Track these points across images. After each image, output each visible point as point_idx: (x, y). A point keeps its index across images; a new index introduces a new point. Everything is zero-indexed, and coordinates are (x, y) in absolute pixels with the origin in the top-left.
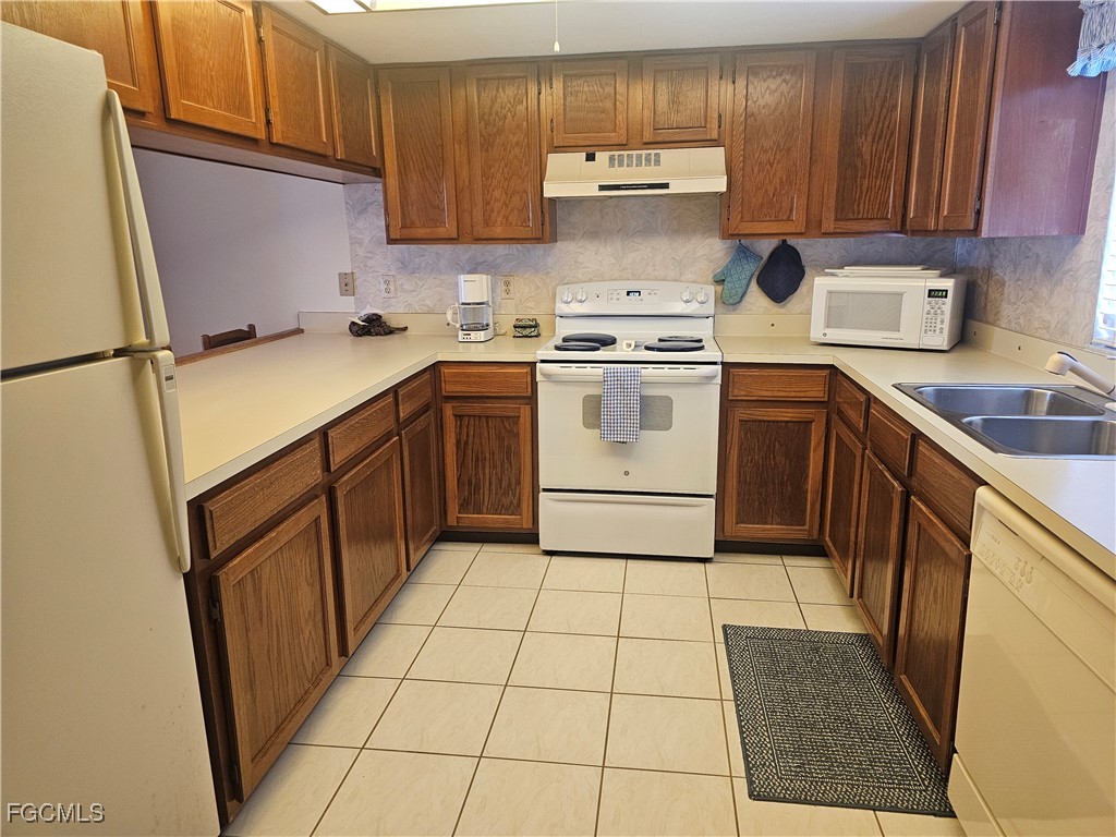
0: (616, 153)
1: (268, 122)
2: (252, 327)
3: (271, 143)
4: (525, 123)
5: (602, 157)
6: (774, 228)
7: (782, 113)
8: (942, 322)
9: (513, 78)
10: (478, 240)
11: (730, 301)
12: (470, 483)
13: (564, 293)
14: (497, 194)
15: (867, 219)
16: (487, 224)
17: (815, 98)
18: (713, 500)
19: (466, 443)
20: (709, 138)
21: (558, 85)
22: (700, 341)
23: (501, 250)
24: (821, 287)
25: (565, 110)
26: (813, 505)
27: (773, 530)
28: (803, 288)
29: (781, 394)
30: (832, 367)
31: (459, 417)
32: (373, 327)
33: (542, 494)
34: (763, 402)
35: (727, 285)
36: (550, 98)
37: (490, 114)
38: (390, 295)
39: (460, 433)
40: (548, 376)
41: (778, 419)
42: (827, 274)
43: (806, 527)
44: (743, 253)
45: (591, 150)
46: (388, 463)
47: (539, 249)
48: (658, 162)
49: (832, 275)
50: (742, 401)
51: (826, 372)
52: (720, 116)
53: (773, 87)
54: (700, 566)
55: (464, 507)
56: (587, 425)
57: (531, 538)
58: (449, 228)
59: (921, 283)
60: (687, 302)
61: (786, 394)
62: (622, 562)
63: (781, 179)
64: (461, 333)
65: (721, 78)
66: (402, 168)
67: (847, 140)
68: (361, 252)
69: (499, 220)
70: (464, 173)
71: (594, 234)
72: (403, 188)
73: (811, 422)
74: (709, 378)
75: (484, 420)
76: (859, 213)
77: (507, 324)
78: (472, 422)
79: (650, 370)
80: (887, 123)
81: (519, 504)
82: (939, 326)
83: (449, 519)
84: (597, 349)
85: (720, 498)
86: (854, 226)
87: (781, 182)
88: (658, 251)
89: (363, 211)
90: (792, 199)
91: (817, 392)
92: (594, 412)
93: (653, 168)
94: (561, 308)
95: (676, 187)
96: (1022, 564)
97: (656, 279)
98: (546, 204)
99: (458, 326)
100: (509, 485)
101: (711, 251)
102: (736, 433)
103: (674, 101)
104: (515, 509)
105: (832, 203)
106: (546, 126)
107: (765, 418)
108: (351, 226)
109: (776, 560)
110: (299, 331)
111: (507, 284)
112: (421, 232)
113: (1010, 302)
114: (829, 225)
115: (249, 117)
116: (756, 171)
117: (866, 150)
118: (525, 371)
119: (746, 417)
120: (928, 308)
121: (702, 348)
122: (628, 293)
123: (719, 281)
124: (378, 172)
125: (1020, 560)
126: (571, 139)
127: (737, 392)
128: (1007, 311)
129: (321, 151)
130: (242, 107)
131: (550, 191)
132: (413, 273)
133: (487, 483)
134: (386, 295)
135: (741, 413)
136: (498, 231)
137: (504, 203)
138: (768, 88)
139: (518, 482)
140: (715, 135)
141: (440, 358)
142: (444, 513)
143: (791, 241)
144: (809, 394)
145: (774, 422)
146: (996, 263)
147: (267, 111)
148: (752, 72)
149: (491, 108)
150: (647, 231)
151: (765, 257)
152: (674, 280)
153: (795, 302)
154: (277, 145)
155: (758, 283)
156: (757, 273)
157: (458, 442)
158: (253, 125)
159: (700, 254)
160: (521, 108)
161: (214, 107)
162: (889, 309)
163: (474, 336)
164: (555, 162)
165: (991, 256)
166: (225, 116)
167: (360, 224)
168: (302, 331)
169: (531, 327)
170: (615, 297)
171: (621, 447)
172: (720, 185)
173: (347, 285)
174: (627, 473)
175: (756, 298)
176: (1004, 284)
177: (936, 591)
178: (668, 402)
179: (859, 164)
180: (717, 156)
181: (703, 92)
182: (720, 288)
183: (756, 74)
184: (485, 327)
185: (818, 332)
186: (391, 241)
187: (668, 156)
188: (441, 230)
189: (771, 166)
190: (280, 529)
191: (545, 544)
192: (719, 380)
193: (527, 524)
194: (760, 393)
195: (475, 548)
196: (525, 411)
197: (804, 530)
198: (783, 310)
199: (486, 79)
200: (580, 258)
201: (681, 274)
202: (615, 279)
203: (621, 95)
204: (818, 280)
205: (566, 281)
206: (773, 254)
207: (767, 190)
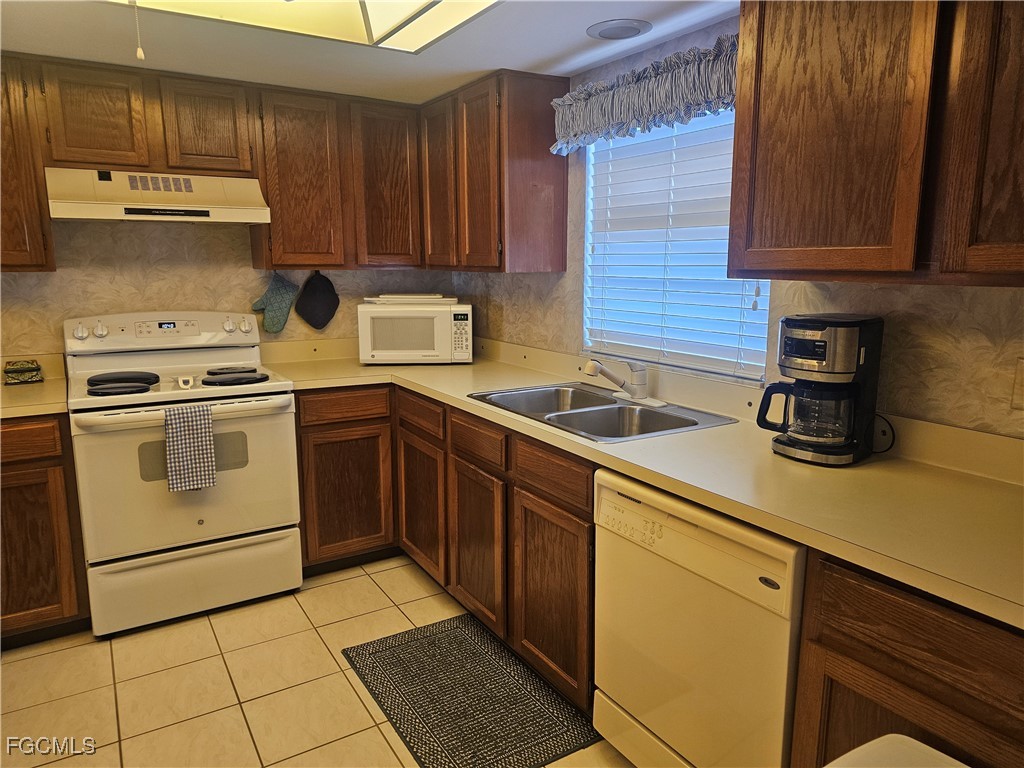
0: (138, 175)
5: (119, 177)
6: (315, 259)
7: (311, 154)
8: (467, 340)
11: (271, 330)
13: (75, 328)
17: (338, 144)
18: (297, 529)
20: (242, 169)
21: (52, 90)
24: (364, 314)
25: (64, 119)
26: (386, 511)
27: (355, 544)
28: (339, 315)
29: (350, 414)
30: (391, 385)
33: (91, 571)
34: (334, 425)
35: (269, 314)
36: (41, 103)
40: (88, 428)
41: (349, 438)
42: (364, 302)
43: (383, 533)
44: (279, 282)
45: (104, 168)
48: (189, 188)
49: (371, 302)
50: (315, 425)
51: (385, 390)
52: (251, 148)
53: (300, 128)
54: (290, 599)
56: (146, 476)
57: (80, 625)
59: (447, 308)
60: (231, 331)
61: (354, 414)
62: (203, 622)
63: (317, 213)
65: (248, 112)
67: (371, 185)
71: (107, 260)
73: (378, 437)
74: (283, 408)
76: (387, 249)
79: (217, 407)
80: (400, 174)
81: (55, 590)
82: (465, 343)
84: (146, 390)
85: (304, 525)
86: (382, 260)
87: (317, 217)
88: (188, 279)
90: (329, 233)
91: (380, 408)
92: (156, 461)
93: (183, 194)
94: (73, 345)
95: (217, 216)
96: (650, 525)
97: (190, 309)
101: (245, 280)
102: (311, 458)
103: (200, 127)
104: (50, 597)
105: (363, 238)
106: (39, 135)
107: (338, 439)
109: (358, 571)
113: (510, 321)
114: (364, 259)
116: (293, 204)
117: (386, 193)
118: (53, 424)
119: (320, 441)
120: (455, 329)
121: (267, 379)
122: (160, 325)
123: (259, 310)
125: (647, 522)
127: (307, 419)
128: (507, 329)
131: (60, 210)
135: (316, 438)
138: (295, 127)
140: (248, 167)
143: (323, 272)
144: (374, 411)
145: (345, 441)
146: (492, 292)
148: (278, 111)
150: (173, 258)
151: (301, 285)
152: (209, 310)
153: (334, 328)
155: (297, 310)
156: (295, 302)
159: (234, 283)
162: (423, 331)
164: (56, 177)
165: (487, 286)
169: (30, 370)
170: (145, 329)
171: (195, 495)
172: (264, 216)
174: (201, 522)
175: (296, 326)
176: (501, 308)
177: (552, 562)
178: (243, 436)
179: (382, 206)
180: (254, 186)
181: (231, 124)
182: (260, 317)
183: (282, 114)
185: (365, 356)
187: (200, 182)
189: (307, 201)
191: (99, 629)
192: (293, 409)
193: (68, 610)
194: (331, 416)
196: (57, 473)
197: (382, 537)
198: (322, 336)
200: (91, 288)
201: (216, 304)
202: (138, 311)
203: (138, 113)
204: (361, 308)
205: (72, 314)
206: (308, 283)
207: (304, 224)
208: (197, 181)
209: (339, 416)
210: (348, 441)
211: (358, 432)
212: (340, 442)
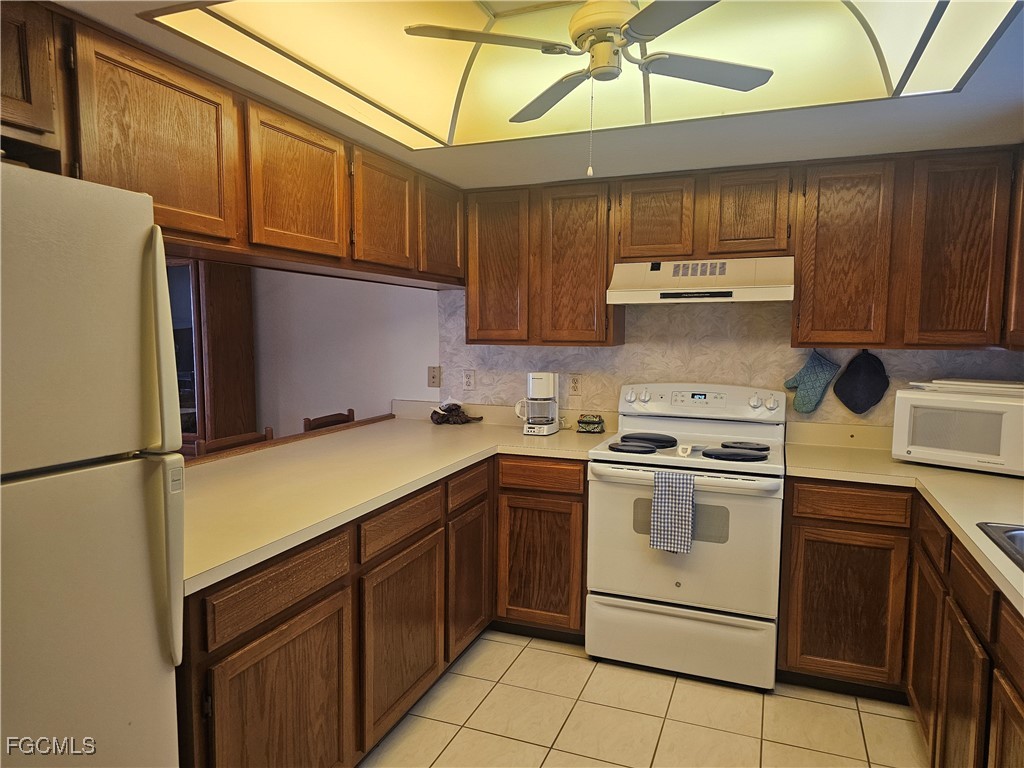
0: (681, 263)
1: (352, 242)
2: (351, 412)
3: (353, 260)
4: (594, 237)
5: (667, 267)
6: (848, 337)
7: (857, 223)
9: (586, 197)
10: (545, 342)
11: (803, 407)
12: (521, 576)
13: (628, 392)
14: (565, 301)
15: (957, 330)
16: (554, 327)
17: (894, 208)
18: (773, 626)
19: (519, 535)
20: (777, 248)
21: (627, 202)
22: (767, 449)
23: (571, 350)
24: (904, 399)
25: (632, 224)
26: (894, 643)
27: (845, 668)
28: (886, 400)
29: (854, 515)
30: (914, 490)
31: (513, 509)
32: (452, 416)
33: (588, 596)
34: (833, 523)
35: (801, 392)
36: (619, 214)
37: (563, 230)
38: (470, 388)
39: (514, 525)
40: (599, 476)
41: (851, 542)
42: (913, 388)
43: (886, 669)
44: (818, 359)
45: (657, 260)
46: (430, 554)
47: (607, 351)
48: (723, 272)
49: (918, 388)
50: (810, 518)
51: (906, 496)
52: (789, 227)
53: (848, 198)
54: (758, 698)
55: (515, 598)
56: (637, 529)
57: (576, 639)
58: (521, 330)
60: (755, 407)
61: (860, 516)
62: (670, 681)
63: (857, 287)
64: (526, 426)
65: (791, 191)
66: (483, 279)
67: (932, 249)
68: (448, 349)
69: (566, 324)
70: (537, 283)
71: (662, 337)
72: (483, 294)
73: (890, 550)
74: (770, 493)
75: (536, 513)
76: (948, 324)
77: (572, 420)
78: (525, 515)
81: (568, 603)
83: (499, 610)
84: (652, 452)
85: (782, 623)
86: (942, 337)
87: (857, 292)
88: (729, 355)
89: (452, 314)
90: (870, 308)
91: (897, 517)
92: (644, 518)
93: (716, 277)
94: (625, 407)
95: (740, 296)
97: (724, 383)
98: (611, 310)
99: (525, 419)
100: (559, 582)
101: (783, 358)
102: (801, 553)
103: (742, 213)
104: (564, 608)
105: (916, 314)
106: (614, 239)
107: (836, 540)
108: (441, 326)
109: (850, 702)
110: (391, 416)
111: (575, 381)
112: (495, 334)
114: (912, 336)
115: (333, 239)
116: (829, 280)
117: (955, 259)
118: (577, 468)
119: (813, 537)
121: (764, 458)
122: (693, 396)
123: (791, 387)
124: (462, 282)
126: (636, 250)
127: (802, 509)
129: (403, 265)
130: (326, 231)
131: (614, 297)
132: (491, 369)
133: (537, 577)
134: (466, 388)
135: (808, 532)
136: (565, 334)
137: (572, 309)
138: (842, 198)
139: (567, 580)
140: (783, 245)
141: (500, 450)
142: (494, 603)
143: (873, 351)
144: (887, 518)
145: (846, 545)
147: (352, 232)
148: (823, 184)
149: (564, 224)
150: (716, 335)
151: (844, 365)
152: (744, 385)
153: (877, 413)
154: (357, 261)
155: (837, 391)
156: (834, 381)
157: (511, 534)
158: (336, 245)
159: (771, 360)
160: (592, 223)
161: (298, 232)
163: (537, 429)
164: (620, 271)
166: (306, 239)
167: (450, 325)
168: (393, 416)
169: (594, 423)
170: (679, 398)
171: (671, 557)
172: (788, 293)
173: (435, 378)
174: (678, 585)
175: (833, 407)
178: (724, 513)
179: (947, 274)
180: (788, 263)
181: (772, 206)
182: (792, 395)
183: (828, 187)
184: (549, 422)
185: (900, 448)
186: (469, 341)
187: (733, 265)
188: (514, 332)
189: (846, 274)
190: (292, 622)
192: (781, 495)
193: (574, 625)
194: (829, 512)
195: (522, 642)
196: (577, 508)
197: (882, 672)
198: (864, 422)
199: (560, 199)
200: (647, 359)
201: (750, 379)
202: (681, 382)
203: (688, 209)
204: (900, 394)
205: (631, 381)
206: (852, 362)
207: (840, 299)
208: (731, 264)
209: (840, 514)
210: (850, 545)
211: (860, 538)
212: (839, 544)
